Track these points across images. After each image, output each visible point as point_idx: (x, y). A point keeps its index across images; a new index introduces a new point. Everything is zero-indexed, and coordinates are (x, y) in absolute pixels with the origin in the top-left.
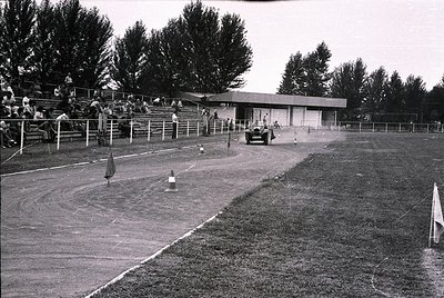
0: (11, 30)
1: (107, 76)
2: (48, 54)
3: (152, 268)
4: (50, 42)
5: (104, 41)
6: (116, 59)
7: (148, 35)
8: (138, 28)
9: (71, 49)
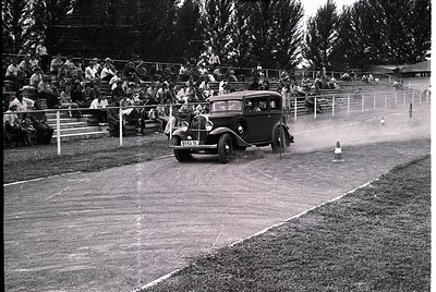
0: (212, 20)
1: (300, 55)
2: (245, 40)
3: (293, 225)
4: (246, 28)
5: (296, 21)
6: (308, 39)
7: (339, 11)
8: (329, 6)
9: (265, 33)
